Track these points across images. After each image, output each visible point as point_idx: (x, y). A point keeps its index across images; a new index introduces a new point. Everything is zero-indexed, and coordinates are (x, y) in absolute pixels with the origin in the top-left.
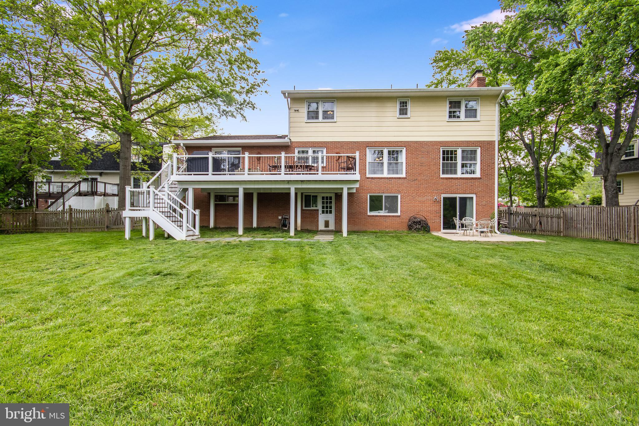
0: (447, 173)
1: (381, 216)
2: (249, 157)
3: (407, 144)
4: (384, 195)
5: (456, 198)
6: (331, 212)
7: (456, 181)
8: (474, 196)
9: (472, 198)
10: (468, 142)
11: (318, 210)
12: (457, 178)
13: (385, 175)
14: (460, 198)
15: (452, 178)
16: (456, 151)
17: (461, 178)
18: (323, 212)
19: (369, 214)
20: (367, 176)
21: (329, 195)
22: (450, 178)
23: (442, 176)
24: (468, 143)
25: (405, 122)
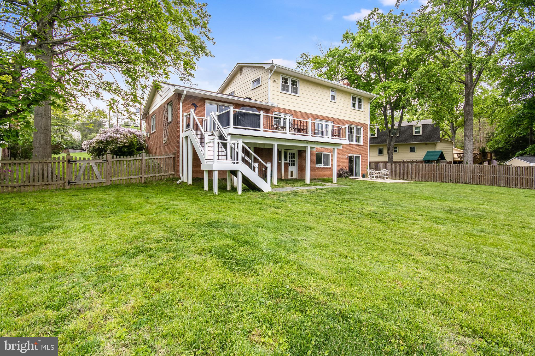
1: (320, 168)
2: (264, 115)
3: (334, 120)
4: (323, 153)
5: (353, 157)
6: (294, 165)
8: (360, 156)
9: (359, 157)
12: (353, 145)
14: (355, 157)
16: (353, 128)
17: (355, 145)
18: (290, 165)
21: (293, 152)
25: (333, 105)
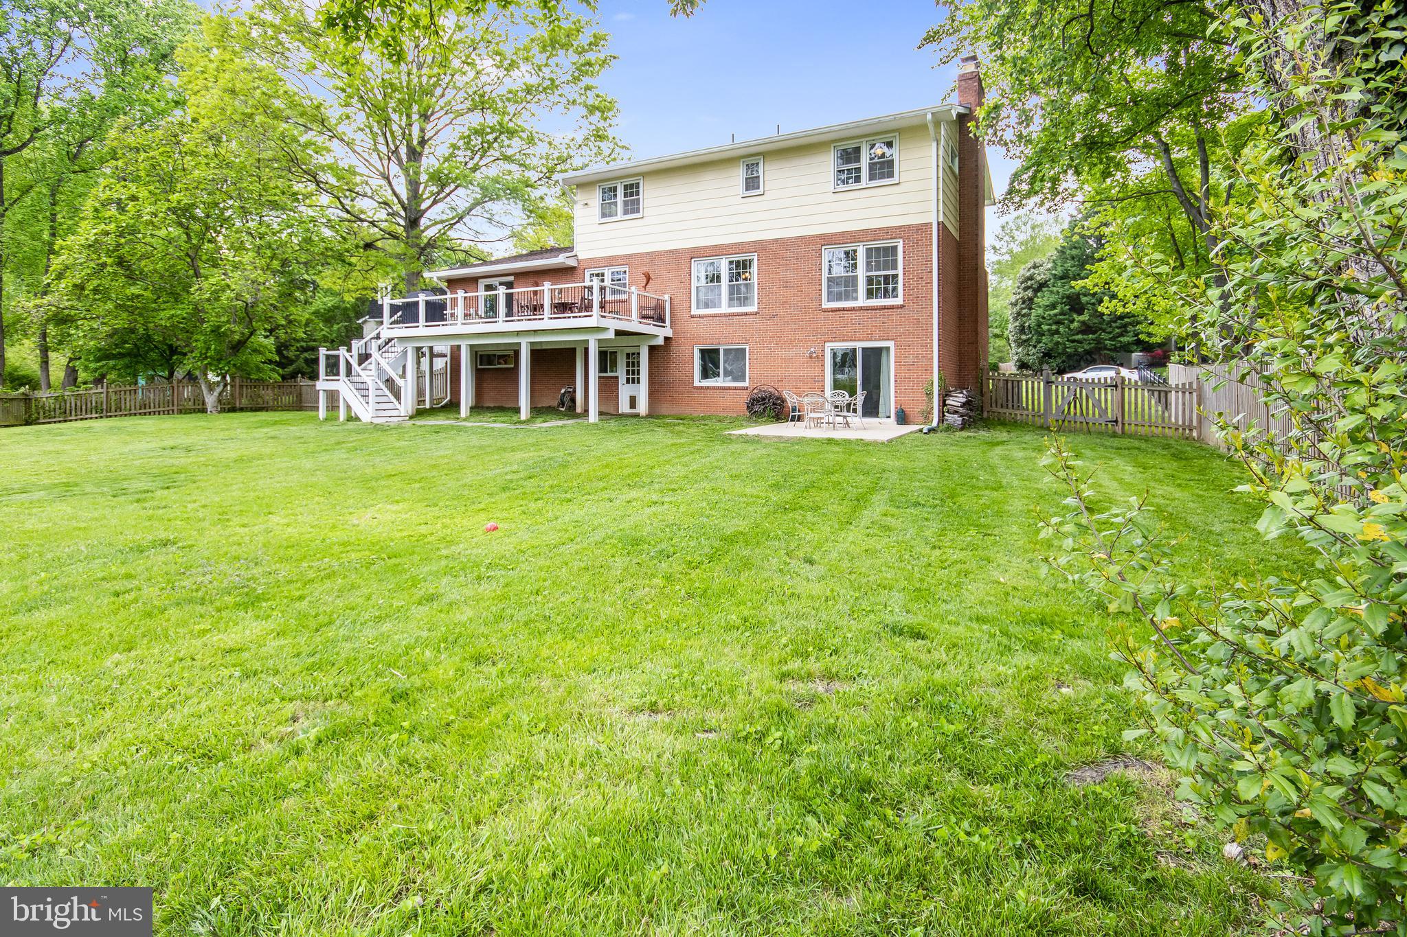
0: (839, 299)
1: (714, 388)
3: (761, 247)
4: (722, 348)
5: (854, 350)
6: (639, 381)
7: (853, 315)
8: (892, 345)
9: (888, 349)
10: (875, 230)
11: (617, 378)
12: (858, 309)
13: (724, 309)
14: (863, 349)
15: (844, 309)
16: (855, 251)
17: (864, 309)
18: (628, 382)
19: (697, 383)
20: (693, 313)
21: (635, 350)
22: (839, 310)
23: (826, 305)
24: (876, 233)
25: (755, 204)
